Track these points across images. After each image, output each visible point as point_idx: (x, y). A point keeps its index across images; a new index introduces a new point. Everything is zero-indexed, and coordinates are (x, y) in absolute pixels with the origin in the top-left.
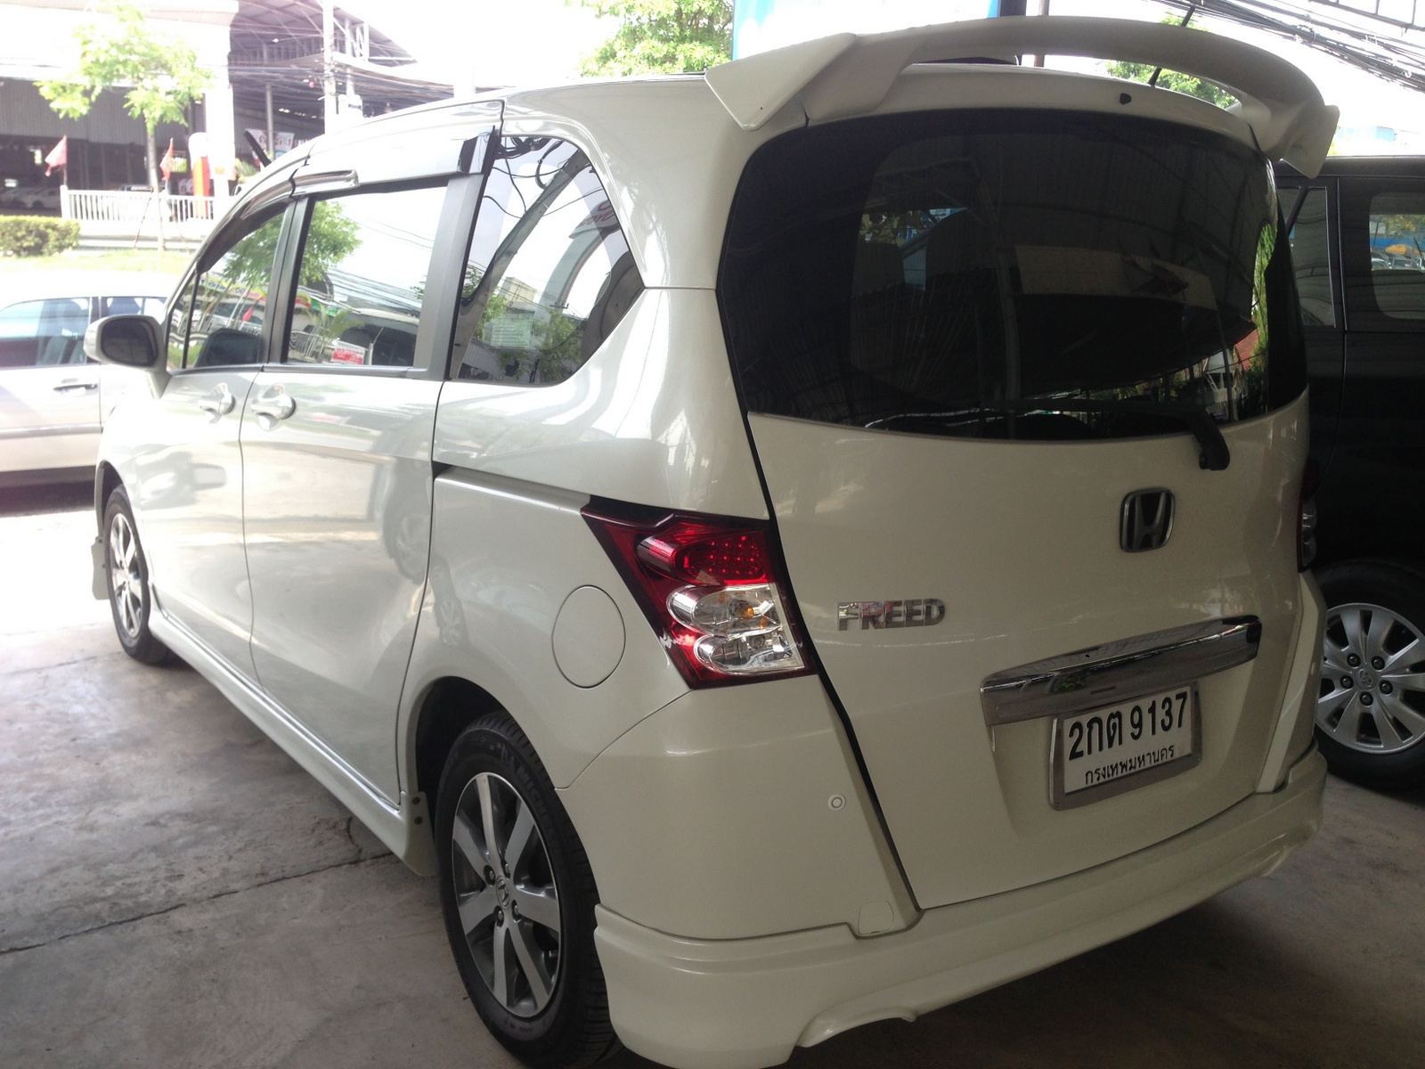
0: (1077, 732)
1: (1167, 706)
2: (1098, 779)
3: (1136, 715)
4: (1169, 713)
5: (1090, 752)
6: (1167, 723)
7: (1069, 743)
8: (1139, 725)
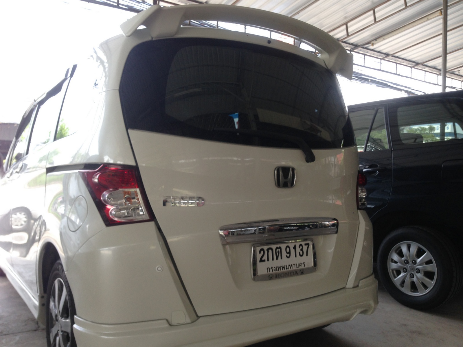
0: (262, 252)
1: (301, 247)
2: (272, 271)
3: (288, 249)
4: (302, 250)
5: (268, 260)
6: (301, 253)
7: (259, 256)
8: (289, 253)
